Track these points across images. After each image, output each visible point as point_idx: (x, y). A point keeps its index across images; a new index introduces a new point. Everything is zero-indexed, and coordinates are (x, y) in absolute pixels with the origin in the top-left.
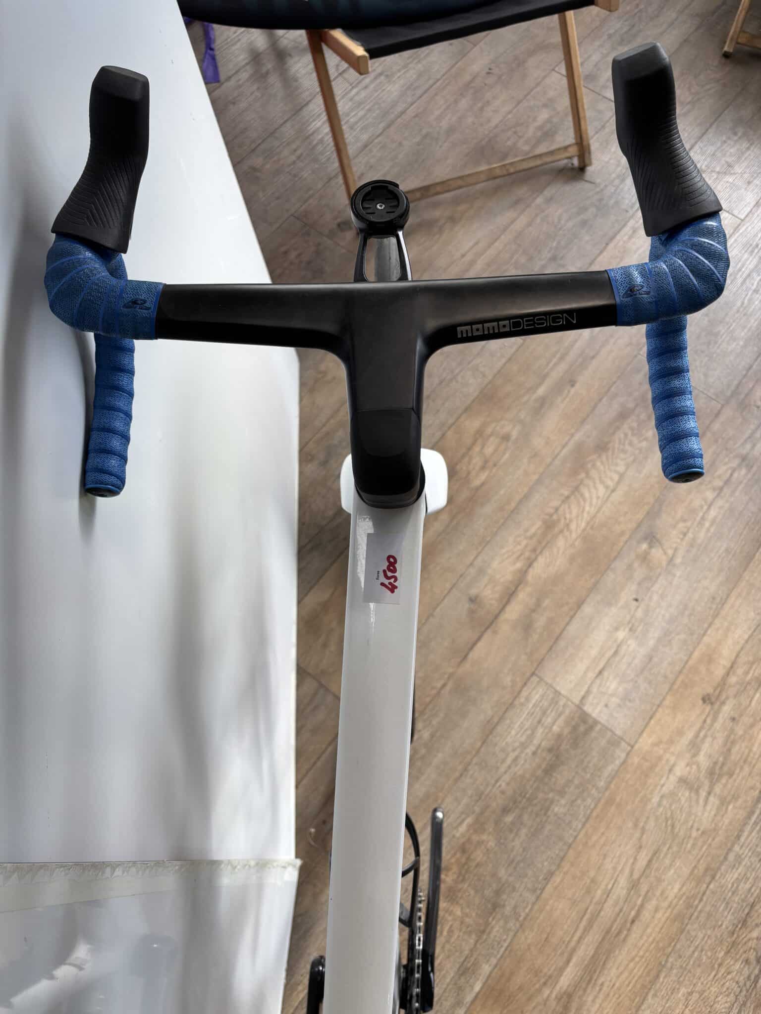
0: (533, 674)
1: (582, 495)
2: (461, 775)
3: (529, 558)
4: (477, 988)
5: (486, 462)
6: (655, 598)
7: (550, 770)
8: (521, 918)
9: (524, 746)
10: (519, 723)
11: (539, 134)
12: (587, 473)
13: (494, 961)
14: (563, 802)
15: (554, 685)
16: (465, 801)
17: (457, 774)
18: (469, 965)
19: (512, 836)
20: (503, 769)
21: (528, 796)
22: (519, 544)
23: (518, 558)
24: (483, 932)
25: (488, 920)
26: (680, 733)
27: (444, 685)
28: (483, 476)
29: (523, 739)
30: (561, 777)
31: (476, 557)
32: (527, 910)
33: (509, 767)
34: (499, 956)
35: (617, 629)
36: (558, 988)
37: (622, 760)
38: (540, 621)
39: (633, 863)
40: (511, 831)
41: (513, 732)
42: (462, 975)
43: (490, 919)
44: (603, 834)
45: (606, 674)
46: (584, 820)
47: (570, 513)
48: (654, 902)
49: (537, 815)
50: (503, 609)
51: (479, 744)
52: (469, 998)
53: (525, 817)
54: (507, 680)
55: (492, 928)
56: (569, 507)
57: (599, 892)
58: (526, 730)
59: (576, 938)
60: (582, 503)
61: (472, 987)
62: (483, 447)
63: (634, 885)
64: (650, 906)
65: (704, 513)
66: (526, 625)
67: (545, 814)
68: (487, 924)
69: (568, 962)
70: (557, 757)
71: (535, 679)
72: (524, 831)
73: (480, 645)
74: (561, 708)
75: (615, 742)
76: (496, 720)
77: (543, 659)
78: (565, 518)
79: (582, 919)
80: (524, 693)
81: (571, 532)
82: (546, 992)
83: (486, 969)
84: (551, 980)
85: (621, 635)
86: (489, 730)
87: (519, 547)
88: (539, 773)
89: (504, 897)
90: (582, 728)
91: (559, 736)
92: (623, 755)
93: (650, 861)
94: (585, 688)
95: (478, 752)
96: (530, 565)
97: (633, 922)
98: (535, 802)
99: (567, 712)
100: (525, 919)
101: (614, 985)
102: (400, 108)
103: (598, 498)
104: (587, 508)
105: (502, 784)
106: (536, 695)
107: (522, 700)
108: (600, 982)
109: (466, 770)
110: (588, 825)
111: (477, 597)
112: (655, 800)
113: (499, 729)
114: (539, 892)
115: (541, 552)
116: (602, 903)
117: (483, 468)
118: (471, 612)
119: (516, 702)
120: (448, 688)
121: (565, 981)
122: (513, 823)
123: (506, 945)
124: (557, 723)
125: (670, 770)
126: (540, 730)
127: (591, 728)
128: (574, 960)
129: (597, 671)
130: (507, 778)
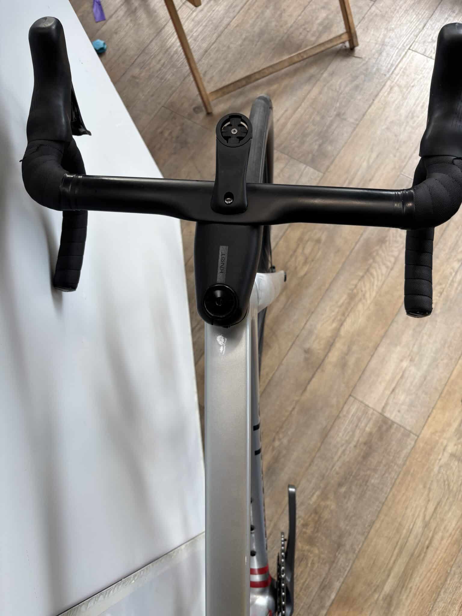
0: (350, 395)
1: (372, 274)
2: (310, 465)
3: (340, 320)
4: (333, 596)
5: (306, 259)
6: (425, 337)
7: (366, 456)
8: (356, 552)
9: (348, 442)
10: (343, 428)
11: (321, 28)
12: (374, 259)
13: (341, 580)
14: (377, 476)
15: (364, 401)
16: (314, 481)
17: (307, 464)
18: (326, 583)
19: (346, 500)
20: (336, 458)
21: (353, 474)
22: (333, 311)
23: (333, 321)
24: (333, 562)
25: (335, 555)
26: (449, 425)
27: (294, 409)
28: (306, 269)
29: (347, 438)
30: (374, 460)
31: (306, 324)
32: (360, 546)
33: (340, 457)
34: (344, 576)
35: (402, 361)
36: (383, 593)
37: (412, 446)
38: (352, 361)
39: (425, 511)
40: (345, 497)
41: (341, 434)
42: (322, 589)
43: (337, 554)
44: (404, 494)
45: (397, 391)
46: (391, 487)
47: (365, 286)
48: (440, 534)
49: (361, 486)
50: (326, 356)
51: (319, 444)
52: (328, 604)
53: (353, 487)
54: (334, 401)
55: (339, 559)
56: (364, 283)
57: (405, 531)
58: (348, 432)
59: (392, 562)
60: (372, 279)
61: (329, 597)
62: (304, 248)
63: (426, 525)
64: (438, 537)
65: (453, 278)
66: (343, 364)
67: (366, 485)
68: (335, 557)
69: (389, 576)
70: (370, 447)
71: (351, 399)
72: (353, 497)
73: (314, 380)
74: (370, 416)
75: (407, 434)
76: (329, 427)
77: (355, 385)
78: (362, 291)
79: (395, 548)
80: (346, 408)
81: (366, 301)
82: (376, 596)
83: (337, 585)
84: (379, 588)
85: (405, 364)
86: (325, 435)
87: (333, 314)
88: (360, 459)
89: (345, 539)
90: (384, 428)
91: (370, 434)
92: (413, 443)
93: (436, 509)
94: (384, 401)
95: (319, 449)
96: (342, 325)
97: (428, 547)
98: (358, 478)
99: (374, 417)
100: (359, 552)
101: (418, 588)
102: (226, 21)
103: (382, 275)
104: (376, 283)
105: (337, 468)
106: (353, 409)
107: (345, 413)
108: (410, 586)
109: (312, 461)
110: (394, 490)
111: (309, 349)
112: (436, 469)
113: (332, 433)
114: (366, 534)
115: (348, 315)
116: (407, 538)
117: (305, 263)
118: (306, 359)
119: (341, 415)
120: (296, 410)
121: (387, 588)
122: (345, 492)
123: (348, 569)
124: (368, 426)
125: (444, 450)
126: (358, 432)
127: (391, 427)
128: (392, 575)
129: (391, 390)
130: (339, 464)
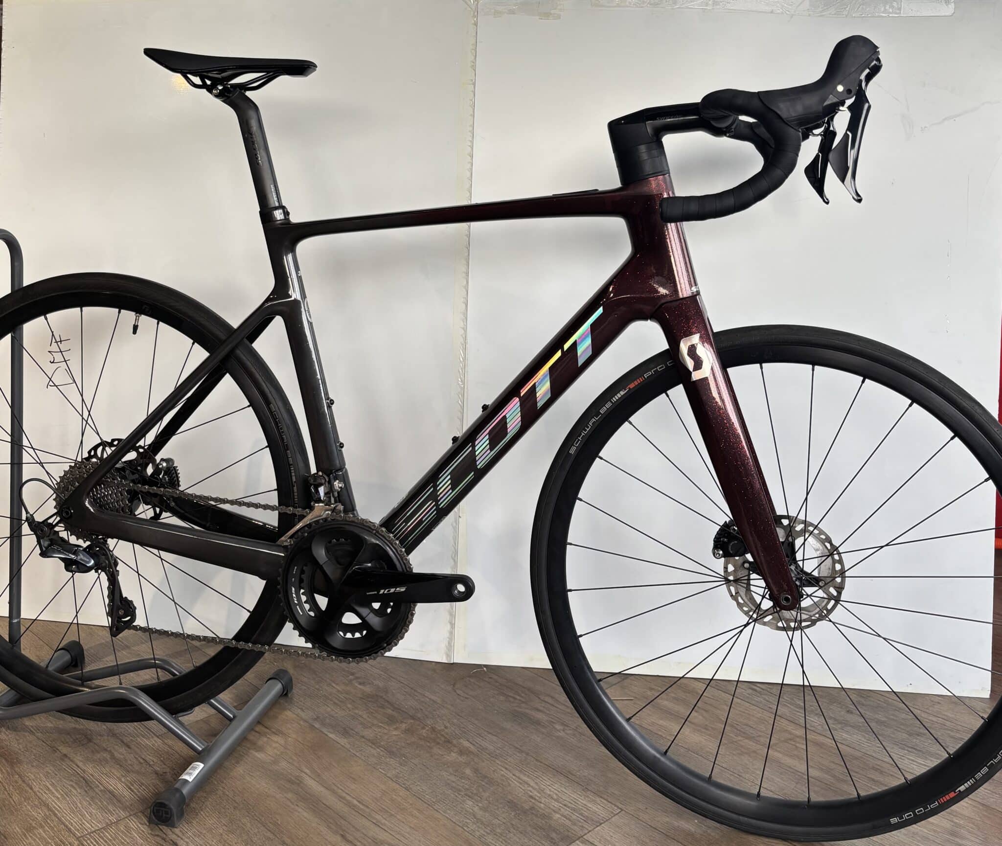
0: (621, 810)
2: (517, 748)
4: (331, 735)
7: (512, 805)
9: (541, 791)
10: (565, 791)
13: (348, 746)
14: (476, 809)
15: (608, 823)
17: (519, 746)
18: (350, 734)
19: (451, 771)
20: (519, 774)
21: (488, 786)
24: (373, 744)
29: (548, 792)
30: (502, 811)
32: (381, 770)
33: (520, 778)
34: (350, 749)
36: (308, 778)
40: (456, 771)
42: (345, 729)
43: (382, 749)
46: (454, 820)
49: (467, 789)
51: (546, 762)
52: (325, 730)
54: (614, 791)
55: (375, 749)
57: (378, 817)
58: (558, 795)
67: (467, 795)
68: (379, 747)
70: (525, 812)
71: (616, 810)
72: (453, 779)
74: (580, 824)
76: (571, 776)
77: (639, 819)
79: (359, 802)
80: (599, 800)
82: (307, 771)
83: (343, 741)
84: (316, 776)
86: (560, 772)
88: (510, 797)
89: (398, 759)
91: (547, 817)
95: (538, 761)
97: (343, 836)
98: (480, 790)
105: (504, 772)
107: (592, 798)
109: (522, 752)
110: (447, 821)
113: (561, 777)
114: (395, 779)
116: (369, 818)
121: (310, 783)
122: (463, 774)
123: (357, 754)
124: (563, 819)
126: (556, 805)
128: (326, 792)
130: (510, 776)
